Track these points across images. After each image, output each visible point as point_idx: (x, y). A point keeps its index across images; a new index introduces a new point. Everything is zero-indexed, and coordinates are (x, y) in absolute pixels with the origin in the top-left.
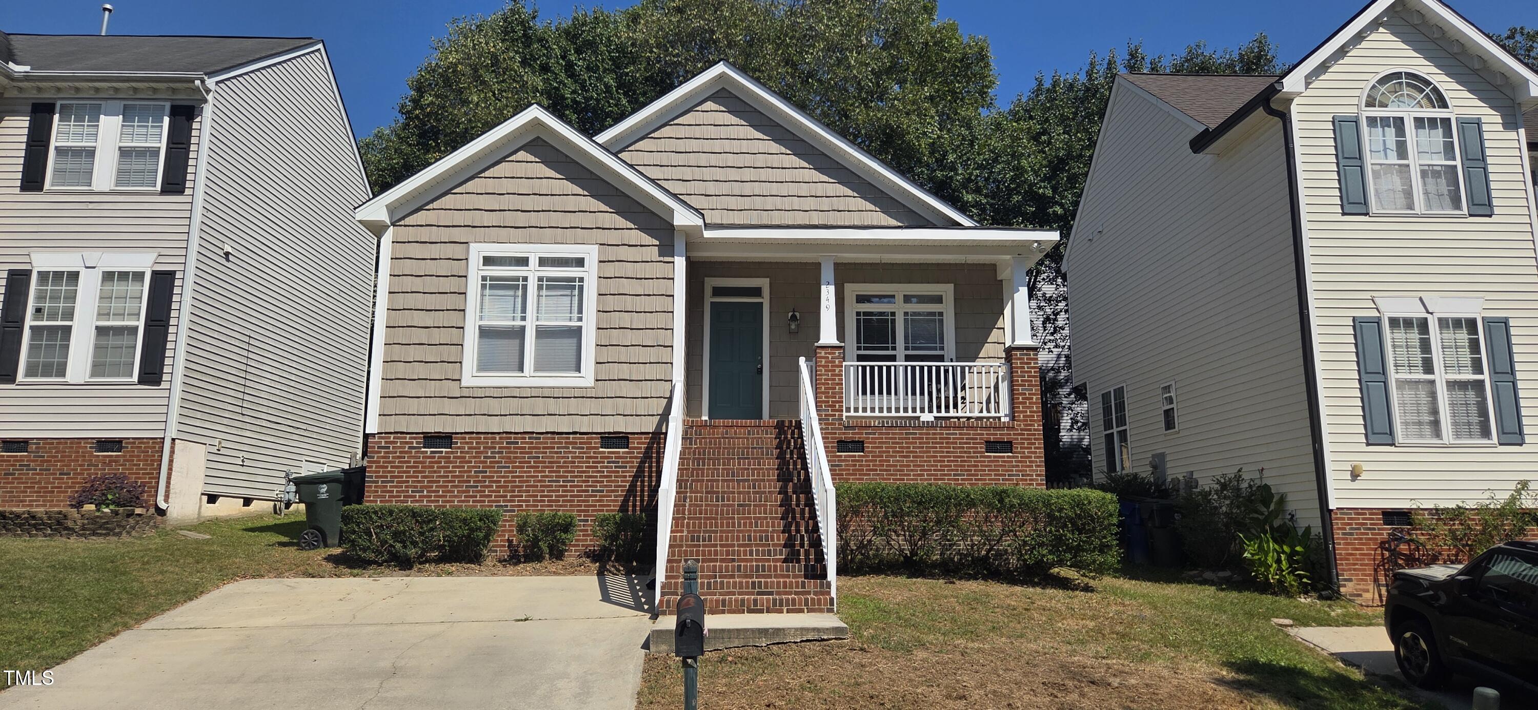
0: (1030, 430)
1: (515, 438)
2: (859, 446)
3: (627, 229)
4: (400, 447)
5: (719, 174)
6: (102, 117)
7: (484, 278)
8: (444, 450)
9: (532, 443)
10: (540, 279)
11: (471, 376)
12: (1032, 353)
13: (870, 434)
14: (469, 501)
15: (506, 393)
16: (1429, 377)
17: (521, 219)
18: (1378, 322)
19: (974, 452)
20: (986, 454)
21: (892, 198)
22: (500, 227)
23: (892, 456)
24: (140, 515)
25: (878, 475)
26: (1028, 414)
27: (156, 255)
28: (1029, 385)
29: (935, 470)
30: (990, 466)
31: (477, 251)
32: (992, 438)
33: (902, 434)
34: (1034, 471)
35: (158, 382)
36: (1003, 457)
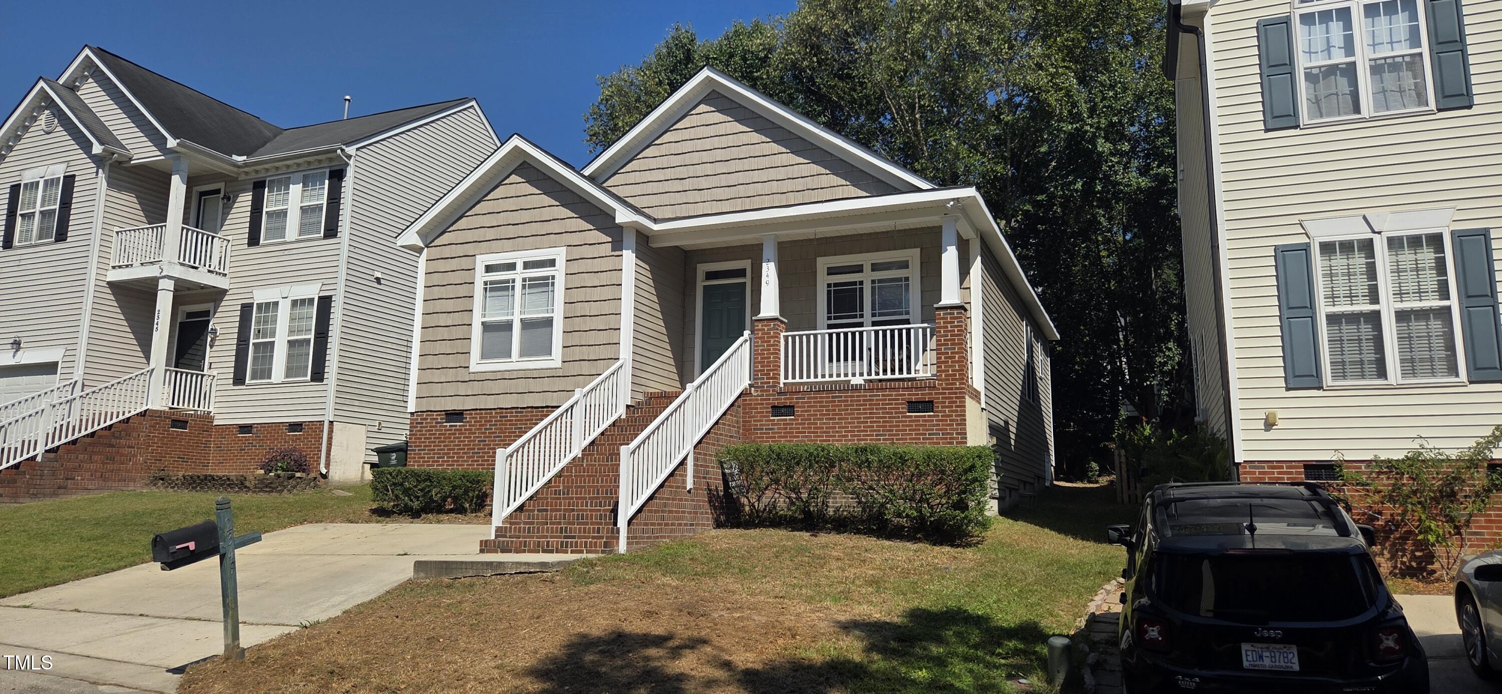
0: (951, 389)
1: (506, 413)
2: (789, 410)
3: (588, 230)
4: (430, 423)
5: (709, 169)
6: (291, 186)
7: (486, 283)
8: (458, 424)
9: (517, 416)
10: (524, 280)
11: (476, 364)
12: (955, 312)
13: (800, 398)
14: (474, 465)
15: (499, 376)
16: (1375, 307)
17: (511, 231)
18: (1306, 249)
19: (896, 413)
20: (908, 414)
21: (861, 171)
22: (497, 239)
23: (819, 419)
24: (300, 478)
25: (806, 437)
26: (950, 372)
27: (321, 284)
28: (952, 344)
29: (858, 431)
30: (911, 426)
31: (482, 261)
32: (914, 398)
33: (828, 397)
34: (954, 429)
35: (322, 380)
36: (924, 416)
